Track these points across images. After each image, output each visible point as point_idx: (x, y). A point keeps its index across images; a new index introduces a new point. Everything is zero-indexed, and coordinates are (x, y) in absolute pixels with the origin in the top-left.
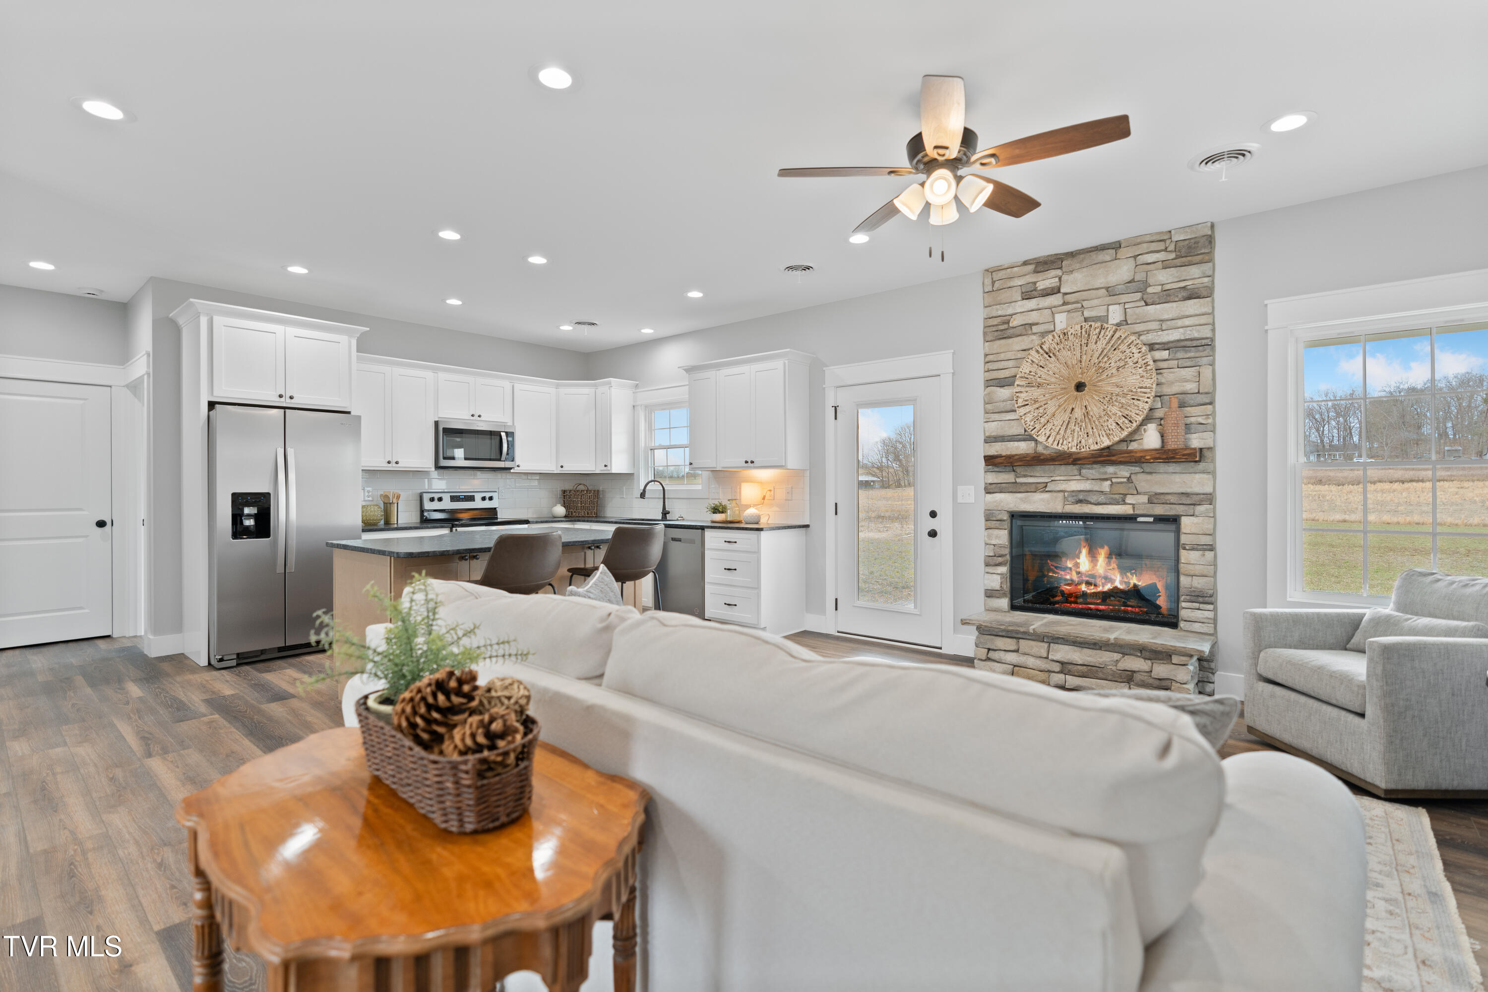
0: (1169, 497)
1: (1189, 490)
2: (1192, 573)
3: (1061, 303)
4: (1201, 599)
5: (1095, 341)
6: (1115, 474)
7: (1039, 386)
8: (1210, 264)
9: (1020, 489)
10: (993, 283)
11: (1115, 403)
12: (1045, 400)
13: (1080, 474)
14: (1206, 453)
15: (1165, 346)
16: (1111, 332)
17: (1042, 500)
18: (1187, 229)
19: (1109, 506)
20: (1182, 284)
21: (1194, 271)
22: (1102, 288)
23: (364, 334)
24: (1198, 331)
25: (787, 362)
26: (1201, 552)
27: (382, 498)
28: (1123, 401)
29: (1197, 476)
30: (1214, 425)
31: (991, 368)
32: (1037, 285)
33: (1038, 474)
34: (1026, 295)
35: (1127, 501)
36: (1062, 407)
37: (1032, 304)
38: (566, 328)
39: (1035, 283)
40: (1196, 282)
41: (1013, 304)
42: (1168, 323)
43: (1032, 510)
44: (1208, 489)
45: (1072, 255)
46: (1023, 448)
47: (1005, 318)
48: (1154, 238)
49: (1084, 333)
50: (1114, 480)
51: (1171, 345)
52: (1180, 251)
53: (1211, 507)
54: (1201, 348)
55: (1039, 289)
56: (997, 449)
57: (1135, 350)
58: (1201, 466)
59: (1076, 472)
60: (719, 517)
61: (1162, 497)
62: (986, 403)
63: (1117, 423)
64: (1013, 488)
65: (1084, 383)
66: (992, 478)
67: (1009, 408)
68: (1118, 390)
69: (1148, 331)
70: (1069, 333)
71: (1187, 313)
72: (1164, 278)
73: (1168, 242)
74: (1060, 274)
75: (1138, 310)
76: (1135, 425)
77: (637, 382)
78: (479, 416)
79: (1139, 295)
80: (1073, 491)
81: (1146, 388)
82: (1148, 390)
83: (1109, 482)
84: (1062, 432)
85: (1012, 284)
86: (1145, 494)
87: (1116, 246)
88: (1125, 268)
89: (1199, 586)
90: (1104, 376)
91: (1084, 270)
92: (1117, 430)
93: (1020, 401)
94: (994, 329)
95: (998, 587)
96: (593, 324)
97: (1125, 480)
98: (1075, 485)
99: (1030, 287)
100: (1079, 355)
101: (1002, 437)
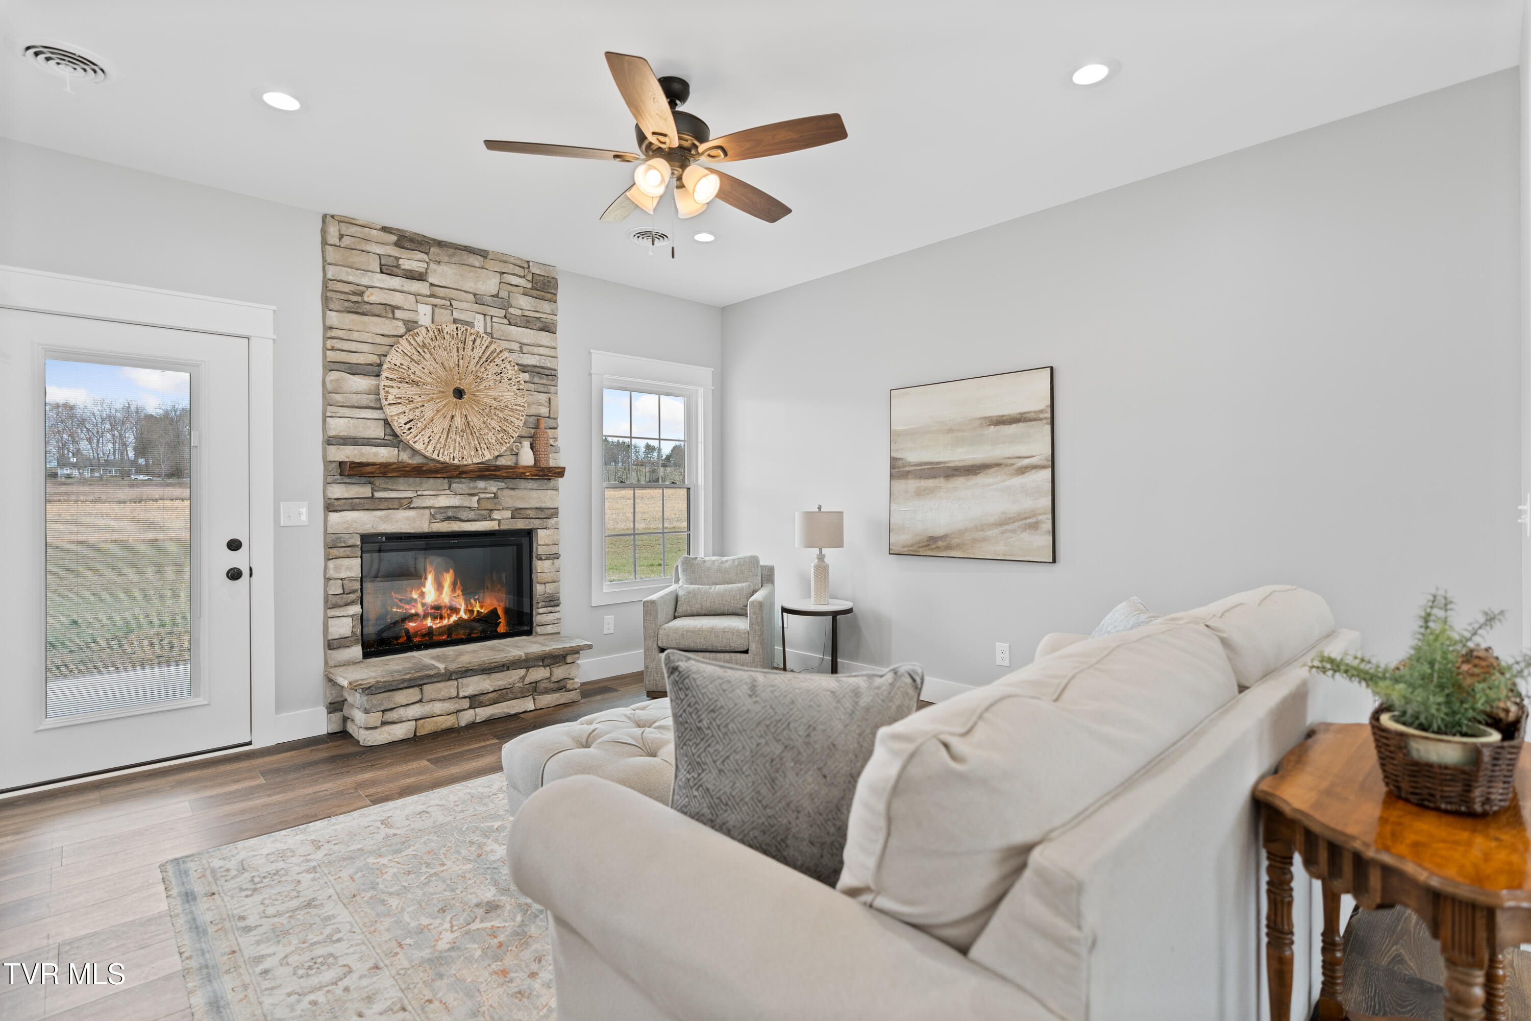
0: (529, 512)
1: (543, 505)
2: (546, 580)
3: (425, 292)
4: (552, 603)
5: (471, 348)
6: (486, 489)
7: (415, 383)
8: (555, 305)
9: (379, 505)
10: (341, 237)
11: (494, 417)
12: (421, 401)
13: (450, 488)
15: (525, 369)
16: (487, 342)
17: (408, 518)
18: (540, 265)
19: (477, 522)
20: (538, 315)
21: (546, 307)
22: (470, 293)
24: (550, 362)
26: (551, 561)
28: (501, 415)
29: (549, 492)
30: (559, 446)
31: (336, 346)
32: (401, 262)
33: (402, 488)
34: (387, 269)
35: (491, 517)
36: (442, 412)
37: (395, 282)
39: (397, 259)
40: (547, 316)
41: (370, 274)
42: (527, 347)
43: (393, 531)
44: (555, 504)
45: (440, 244)
46: (384, 454)
47: (355, 287)
48: (518, 262)
49: (460, 335)
50: (483, 496)
51: (529, 369)
52: (536, 284)
53: (557, 519)
54: (550, 377)
55: (403, 267)
56: (340, 453)
57: (508, 367)
58: (550, 483)
59: (446, 486)
61: (523, 512)
62: (326, 391)
63: (497, 438)
64: (371, 504)
65: (463, 390)
66: (338, 491)
67: (364, 402)
69: (515, 351)
70: (445, 332)
71: (541, 343)
72: (525, 304)
73: (526, 271)
74: (427, 260)
75: (503, 327)
76: (512, 441)
79: (503, 312)
80: (441, 507)
81: (520, 405)
82: (522, 409)
83: (476, 498)
84: (442, 441)
85: (368, 247)
86: (507, 509)
87: (483, 254)
88: (492, 281)
89: (550, 592)
90: (482, 387)
91: (453, 266)
92: (497, 447)
93: (390, 397)
94: (343, 297)
95: (349, 633)
97: (493, 495)
98: (444, 501)
99: (391, 261)
100: (456, 358)
101: (354, 438)
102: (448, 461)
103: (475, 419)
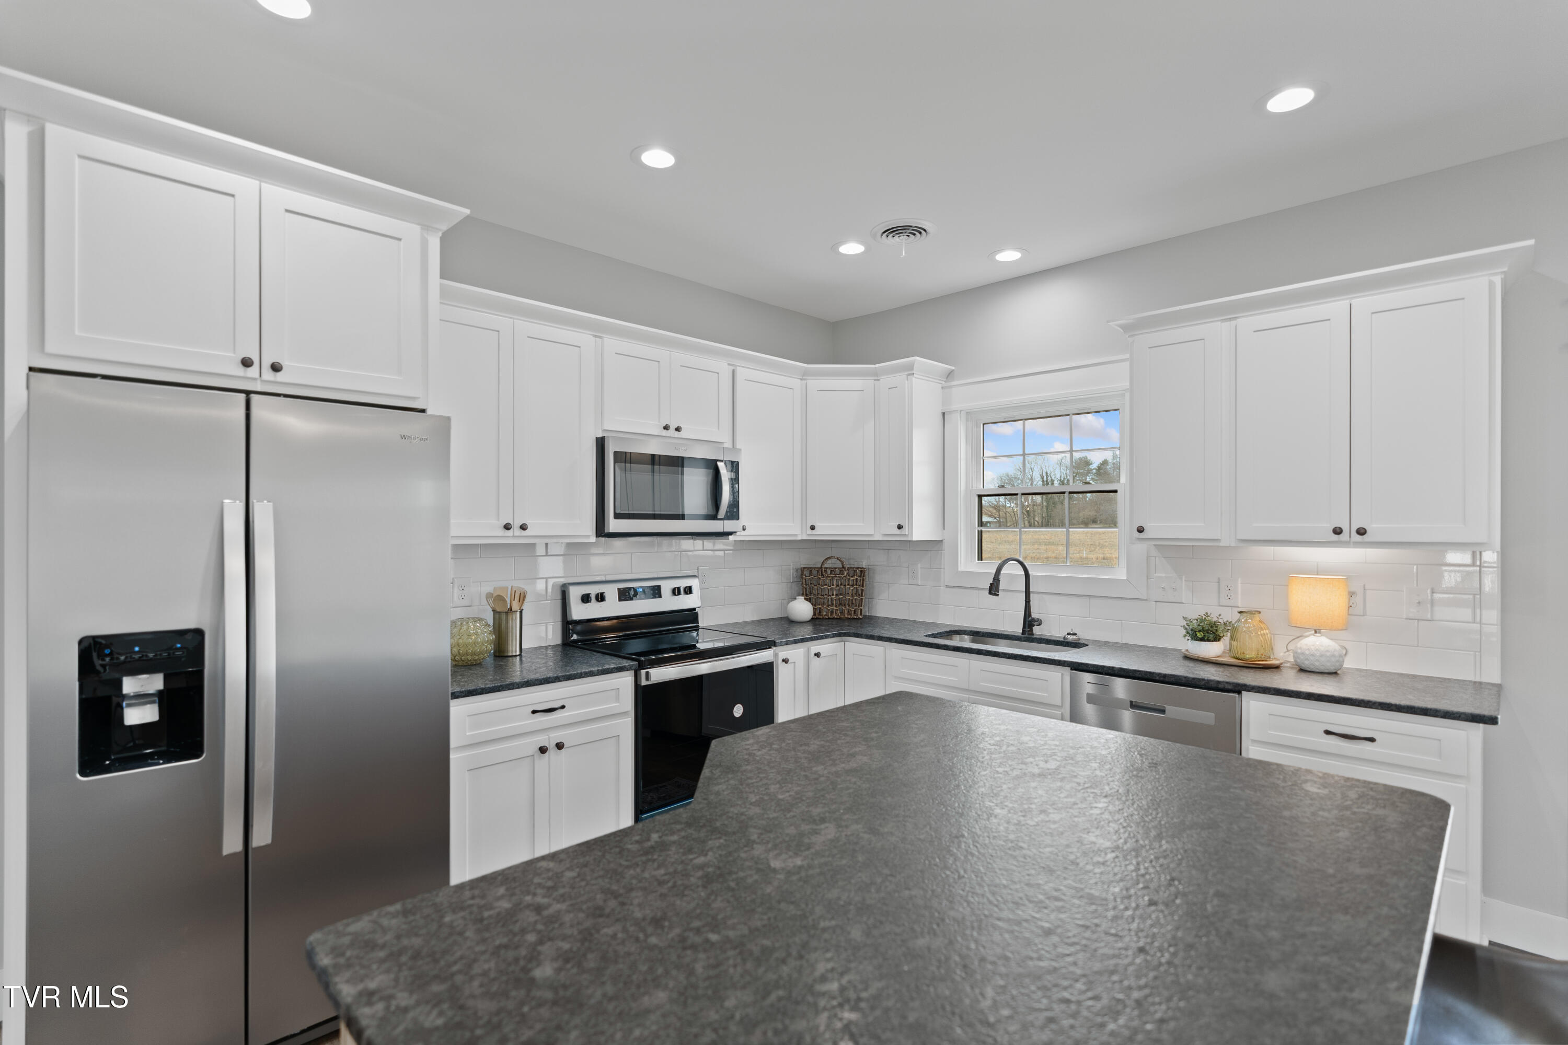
27: (491, 600)
38: (852, 248)
77: (953, 368)
78: (678, 430)
96: (921, 232)
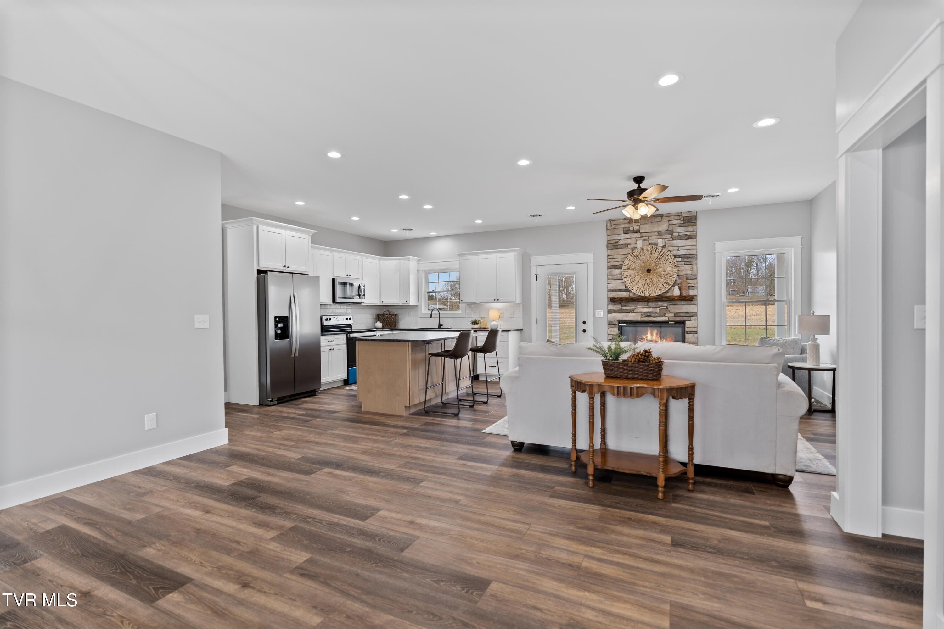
0: (682, 314)
1: (689, 311)
3: (640, 236)
5: (654, 253)
6: (662, 305)
7: (633, 269)
8: (696, 227)
9: (623, 311)
10: (611, 225)
11: (663, 278)
12: (635, 275)
13: (648, 305)
14: (695, 298)
15: (680, 256)
16: (661, 250)
17: (633, 316)
18: (688, 213)
19: (659, 318)
20: (686, 233)
21: (690, 229)
22: (656, 232)
23: (314, 234)
24: (692, 252)
25: (516, 254)
26: (693, 334)
28: (666, 277)
29: (692, 306)
30: (697, 286)
31: (611, 261)
32: (630, 228)
33: (631, 305)
34: (625, 232)
35: (666, 316)
36: (642, 278)
37: (628, 236)
38: (396, 231)
40: (691, 233)
41: (620, 235)
42: (681, 247)
43: (629, 320)
44: (695, 311)
45: (644, 218)
46: (625, 294)
47: (617, 241)
48: (676, 215)
49: (650, 249)
50: (661, 308)
51: (682, 256)
52: (685, 221)
53: (696, 317)
54: (693, 258)
55: (631, 230)
56: (613, 295)
57: (670, 258)
58: (693, 302)
59: (646, 304)
60: (476, 326)
61: (679, 314)
62: (608, 276)
63: (663, 286)
64: (621, 311)
65: (650, 269)
66: (611, 307)
67: (618, 278)
68: (664, 272)
69: (674, 250)
70: (644, 249)
71: (689, 244)
72: (680, 230)
73: (681, 216)
74: (640, 225)
75: (670, 242)
76: (670, 286)
77: (420, 259)
78: (350, 275)
79: (670, 236)
80: (645, 312)
82: (675, 273)
83: (659, 308)
84: (642, 288)
85: (620, 227)
86: (672, 313)
87: (662, 216)
88: (665, 225)
90: (658, 267)
91: (649, 224)
92: (664, 289)
93: (625, 275)
94: (612, 245)
96: (411, 230)
97: (665, 307)
98: (646, 310)
99: (627, 229)
100: (648, 258)
101: (616, 290)
102: (644, 295)
103: (655, 280)
